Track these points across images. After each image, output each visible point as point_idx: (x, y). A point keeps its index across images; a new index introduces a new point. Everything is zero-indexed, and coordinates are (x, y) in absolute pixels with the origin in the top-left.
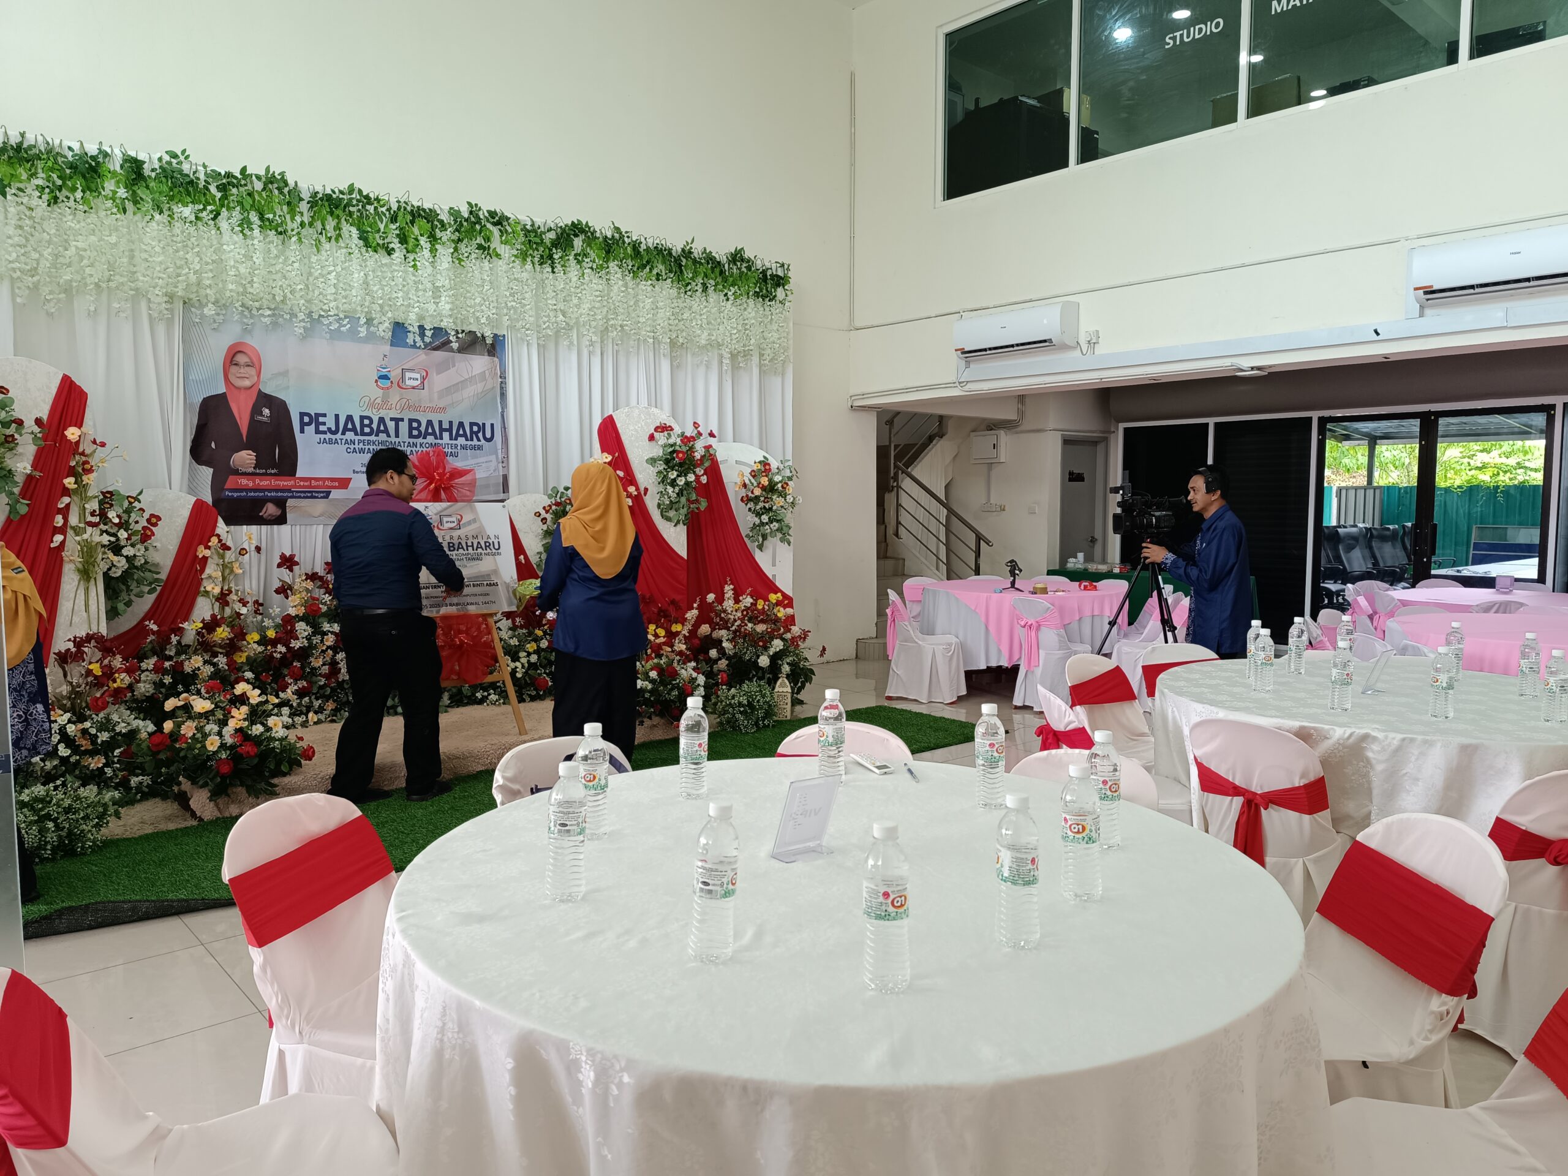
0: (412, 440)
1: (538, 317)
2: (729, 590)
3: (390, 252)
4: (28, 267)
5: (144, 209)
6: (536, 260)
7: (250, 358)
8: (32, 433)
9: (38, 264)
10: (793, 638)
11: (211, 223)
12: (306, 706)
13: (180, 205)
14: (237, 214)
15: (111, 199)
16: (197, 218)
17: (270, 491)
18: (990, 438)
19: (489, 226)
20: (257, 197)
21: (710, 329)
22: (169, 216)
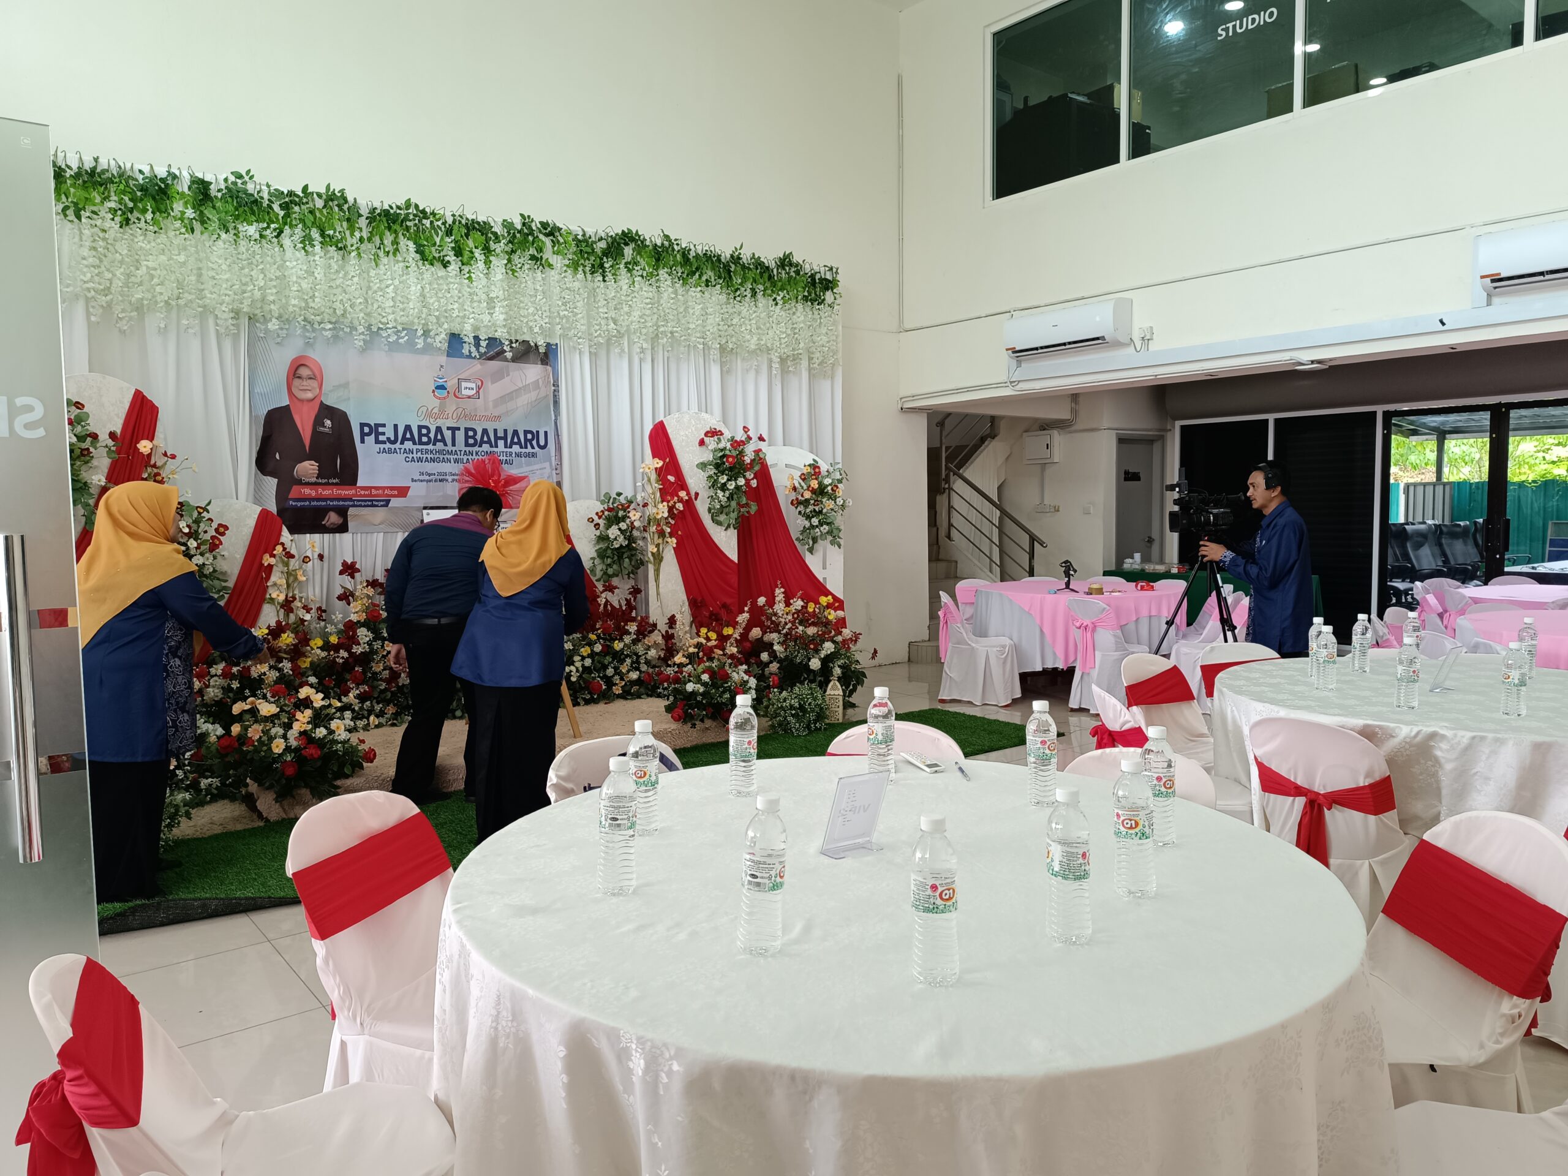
0: (468, 449)
1: (589, 325)
2: (779, 593)
3: (445, 264)
4: (102, 287)
5: (211, 228)
6: (588, 269)
7: (311, 370)
8: (106, 446)
9: (111, 284)
10: (844, 640)
11: (275, 240)
12: (368, 710)
13: (245, 224)
14: (299, 231)
15: (179, 219)
16: (261, 236)
17: (332, 500)
18: (1043, 438)
19: (541, 237)
20: (318, 215)
21: (759, 334)
22: (235, 234)
